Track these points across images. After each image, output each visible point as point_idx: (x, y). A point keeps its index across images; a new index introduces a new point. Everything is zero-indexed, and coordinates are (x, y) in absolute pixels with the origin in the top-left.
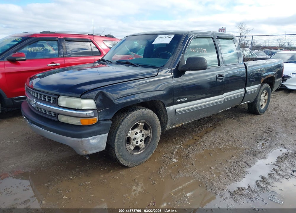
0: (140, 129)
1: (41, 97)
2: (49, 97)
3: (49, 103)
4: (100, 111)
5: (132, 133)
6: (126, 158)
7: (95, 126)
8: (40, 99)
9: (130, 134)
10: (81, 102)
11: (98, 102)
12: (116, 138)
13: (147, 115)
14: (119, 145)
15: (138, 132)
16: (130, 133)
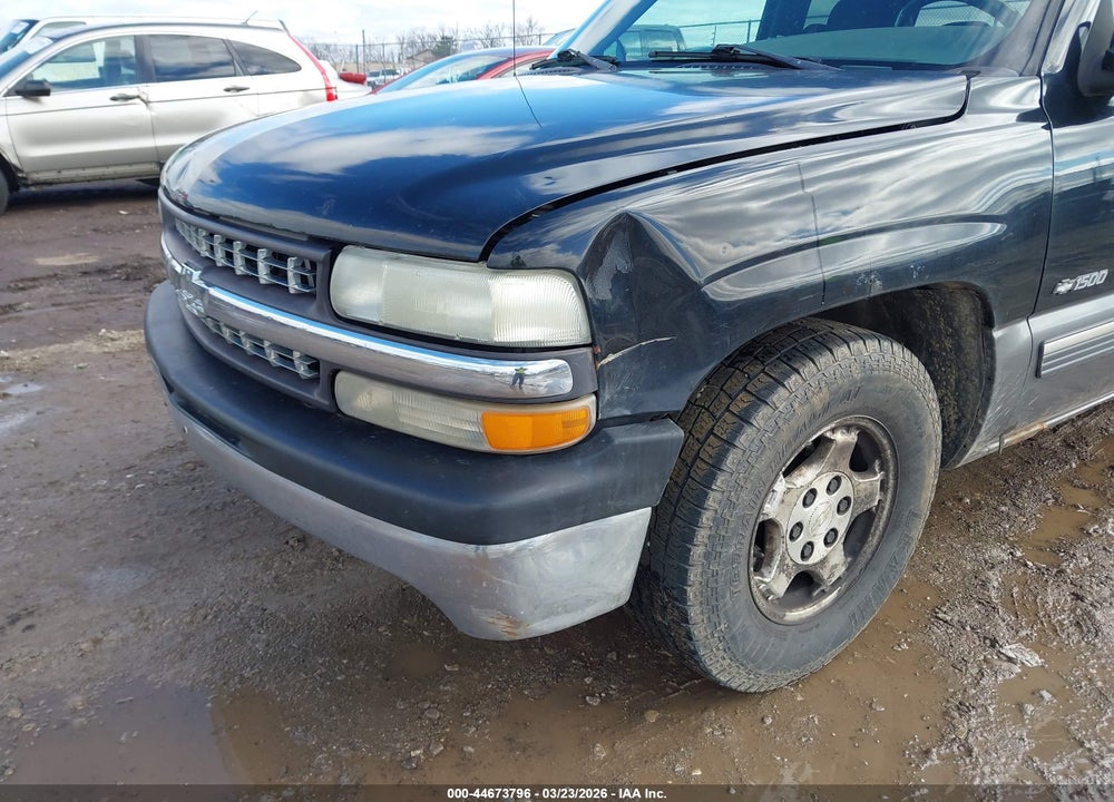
0: (834, 466)
1: (251, 265)
2: (281, 257)
3: (275, 292)
4: (611, 358)
5: (787, 498)
6: (747, 650)
7: (579, 462)
8: (245, 277)
9: (776, 503)
10: (486, 293)
11: (603, 291)
12: (702, 535)
13: (888, 379)
14: (715, 574)
15: (821, 487)
16: (779, 496)
